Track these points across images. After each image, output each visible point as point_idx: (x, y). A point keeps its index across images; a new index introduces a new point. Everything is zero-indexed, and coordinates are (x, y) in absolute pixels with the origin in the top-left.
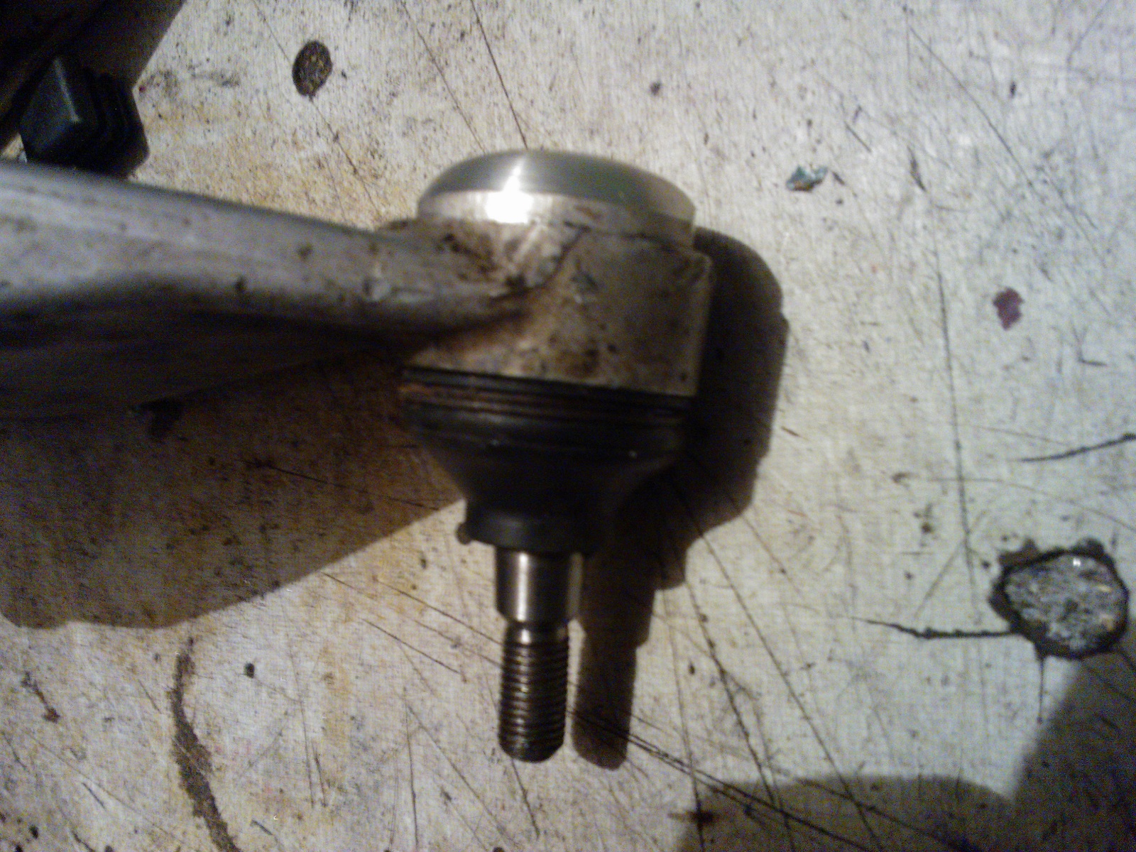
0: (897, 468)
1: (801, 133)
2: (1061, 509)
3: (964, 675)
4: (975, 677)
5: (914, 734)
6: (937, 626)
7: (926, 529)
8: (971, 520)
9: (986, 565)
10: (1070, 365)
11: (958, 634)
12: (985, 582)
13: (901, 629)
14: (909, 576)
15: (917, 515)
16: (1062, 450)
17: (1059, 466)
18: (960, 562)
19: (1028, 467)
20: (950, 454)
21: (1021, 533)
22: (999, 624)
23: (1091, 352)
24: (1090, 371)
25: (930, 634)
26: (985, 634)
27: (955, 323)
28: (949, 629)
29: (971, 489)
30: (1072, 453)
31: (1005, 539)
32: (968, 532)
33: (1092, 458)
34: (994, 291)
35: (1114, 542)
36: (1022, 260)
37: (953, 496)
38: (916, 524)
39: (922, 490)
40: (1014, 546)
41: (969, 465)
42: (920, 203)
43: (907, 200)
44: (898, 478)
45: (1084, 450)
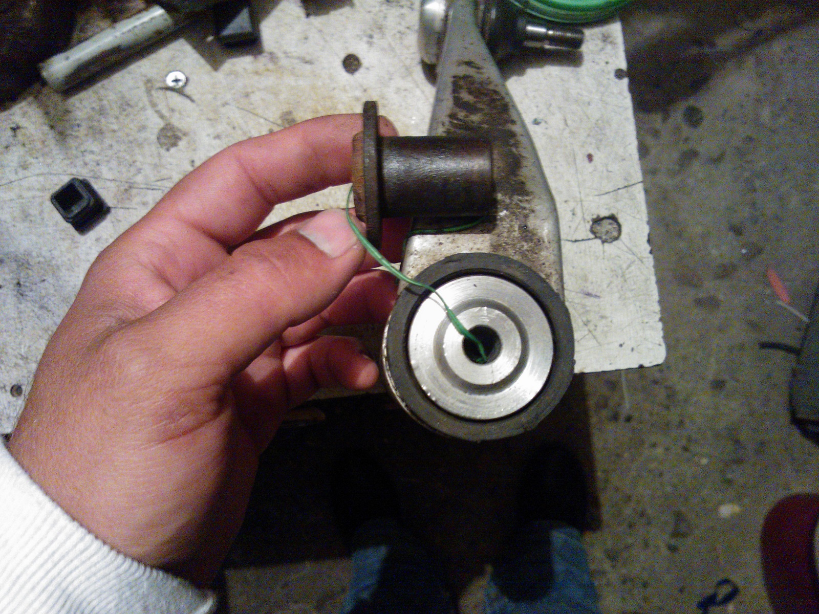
0: (565, 199)
1: (535, 109)
2: (605, 207)
3: (585, 250)
4: (587, 250)
5: (573, 267)
6: (577, 239)
7: (574, 214)
8: (584, 212)
9: (588, 222)
10: (605, 172)
11: (583, 240)
12: (588, 226)
13: (569, 241)
14: (570, 227)
15: (571, 211)
16: (604, 192)
17: (604, 196)
18: (582, 222)
19: (597, 197)
20: (578, 195)
21: (596, 213)
22: (592, 236)
23: (610, 169)
24: (610, 173)
25: (576, 241)
26: (589, 239)
27: (578, 161)
28: (580, 239)
29: (584, 203)
30: (606, 193)
31: (592, 215)
32: (584, 214)
33: (611, 194)
34: (587, 153)
35: (617, 214)
36: (593, 146)
37: (579, 206)
38: (571, 214)
39: (572, 204)
40: (595, 217)
41: (583, 198)
42: (567, 131)
43: (564, 129)
44: (566, 202)
45: (609, 192)
